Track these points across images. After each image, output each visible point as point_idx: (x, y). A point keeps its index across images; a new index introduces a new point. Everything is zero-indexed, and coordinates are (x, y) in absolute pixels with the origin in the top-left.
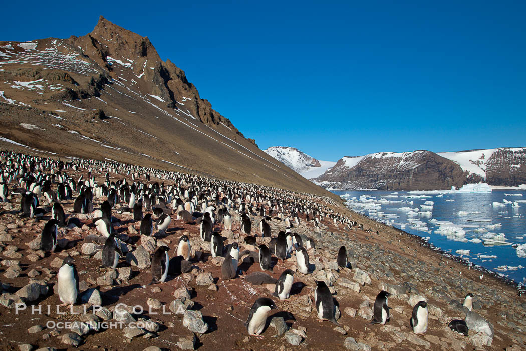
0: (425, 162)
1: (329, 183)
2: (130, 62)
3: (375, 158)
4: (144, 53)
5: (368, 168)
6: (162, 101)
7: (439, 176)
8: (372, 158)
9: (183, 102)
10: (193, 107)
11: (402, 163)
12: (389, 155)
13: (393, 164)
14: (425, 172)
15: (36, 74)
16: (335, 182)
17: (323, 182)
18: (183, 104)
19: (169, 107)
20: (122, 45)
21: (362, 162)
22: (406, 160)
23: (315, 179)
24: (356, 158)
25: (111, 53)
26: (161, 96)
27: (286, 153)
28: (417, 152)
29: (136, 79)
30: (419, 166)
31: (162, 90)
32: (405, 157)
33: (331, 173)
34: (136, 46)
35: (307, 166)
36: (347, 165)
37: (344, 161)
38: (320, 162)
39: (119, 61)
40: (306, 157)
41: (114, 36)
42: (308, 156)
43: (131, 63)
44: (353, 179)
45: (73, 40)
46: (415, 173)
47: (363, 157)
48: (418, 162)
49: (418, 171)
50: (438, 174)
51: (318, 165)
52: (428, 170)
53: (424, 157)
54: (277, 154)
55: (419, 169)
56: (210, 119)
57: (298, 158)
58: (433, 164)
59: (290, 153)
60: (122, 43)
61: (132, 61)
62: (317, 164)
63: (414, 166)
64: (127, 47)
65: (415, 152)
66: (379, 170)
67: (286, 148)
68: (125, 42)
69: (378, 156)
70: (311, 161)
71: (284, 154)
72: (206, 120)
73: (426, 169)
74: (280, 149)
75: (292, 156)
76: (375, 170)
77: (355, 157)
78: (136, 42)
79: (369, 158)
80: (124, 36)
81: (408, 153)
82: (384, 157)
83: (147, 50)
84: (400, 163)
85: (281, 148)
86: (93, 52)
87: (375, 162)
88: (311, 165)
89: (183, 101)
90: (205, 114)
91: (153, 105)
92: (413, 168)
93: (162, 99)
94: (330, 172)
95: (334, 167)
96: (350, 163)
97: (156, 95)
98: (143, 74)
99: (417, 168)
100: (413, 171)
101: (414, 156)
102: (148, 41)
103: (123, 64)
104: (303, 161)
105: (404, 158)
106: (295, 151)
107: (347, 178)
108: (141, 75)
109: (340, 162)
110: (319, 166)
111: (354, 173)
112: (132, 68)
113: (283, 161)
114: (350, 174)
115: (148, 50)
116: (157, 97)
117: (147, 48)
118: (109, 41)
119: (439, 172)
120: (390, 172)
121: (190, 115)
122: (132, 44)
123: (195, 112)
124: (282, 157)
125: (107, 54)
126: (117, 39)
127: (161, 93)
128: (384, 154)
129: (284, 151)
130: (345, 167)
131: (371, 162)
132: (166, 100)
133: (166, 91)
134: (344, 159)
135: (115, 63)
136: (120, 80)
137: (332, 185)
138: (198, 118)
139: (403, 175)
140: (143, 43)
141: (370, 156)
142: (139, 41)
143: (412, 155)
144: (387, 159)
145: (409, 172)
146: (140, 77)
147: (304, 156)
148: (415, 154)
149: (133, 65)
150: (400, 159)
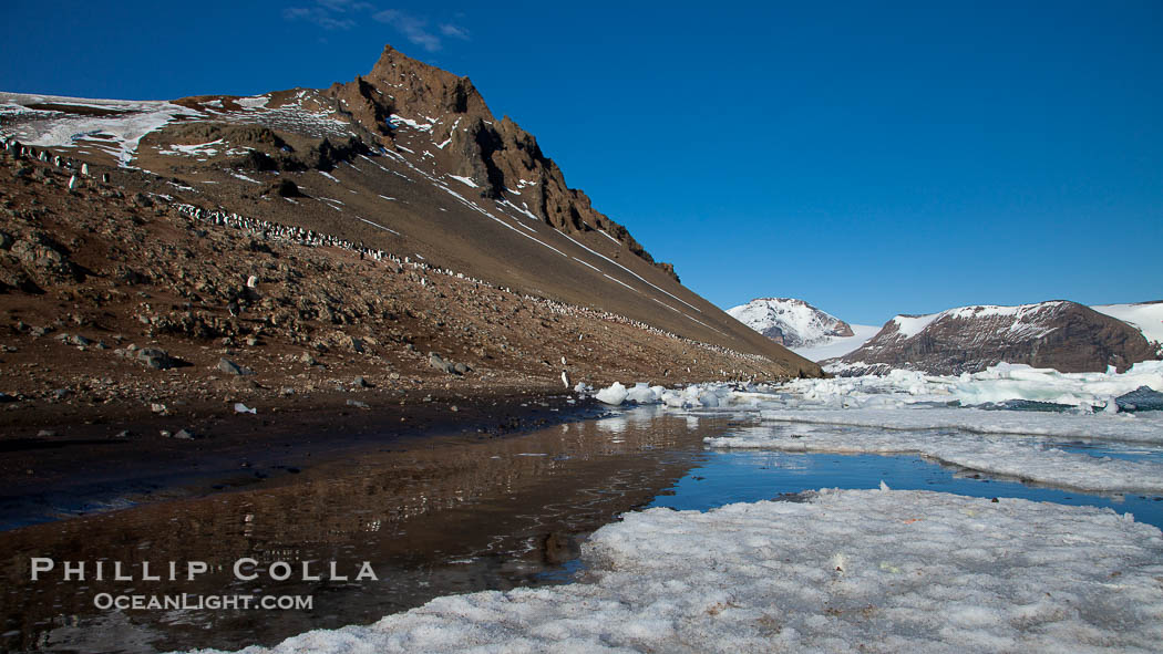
0: (1065, 324)
1: (866, 366)
2: (429, 122)
3: (959, 317)
4: (461, 106)
5: (946, 336)
6: (473, 185)
7: (1094, 353)
8: (954, 317)
9: (519, 189)
10: (536, 197)
11: (1015, 326)
12: (989, 311)
13: (997, 328)
14: (1065, 343)
15: (212, 131)
16: (879, 365)
17: (854, 365)
18: (517, 193)
19: (483, 196)
20: (419, 93)
21: (933, 324)
22: (1025, 320)
23: (840, 359)
24: (923, 318)
25: (398, 108)
26: (474, 177)
27: (786, 310)
28: (1047, 304)
29: (433, 150)
30: (1053, 332)
31: (475, 166)
32: (1023, 314)
33: (871, 348)
34: (445, 93)
35: (827, 334)
36: (902, 331)
37: (896, 323)
38: (853, 327)
39: (411, 122)
40: (826, 318)
41: (407, 80)
42: (829, 316)
43: (431, 123)
44: (916, 358)
45: (335, 90)
46: (1042, 346)
47: (936, 316)
48: (1050, 324)
49: (1049, 342)
50: (1091, 349)
51: (848, 333)
52: (1071, 340)
53: (1061, 313)
54: (768, 311)
55: (1051, 338)
56: (569, 219)
57: (809, 319)
58: (1082, 327)
59: (793, 309)
60: (421, 89)
61: (433, 121)
62: (846, 331)
63: (1040, 332)
64: (428, 96)
65: (1043, 303)
66: (968, 341)
67: (785, 301)
68: (425, 88)
69: (967, 313)
70: (834, 325)
71: (781, 312)
72: (559, 221)
73: (1067, 338)
74: (774, 303)
75: (796, 316)
76: (960, 341)
77: (919, 316)
78: (445, 87)
79: (948, 316)
80: (425, 78)
81: (1029, 306)
82: (978, 315)
83: (466, 101)
84: (1013, 327)
85: (776, 302)
86: (360, 106)
87: (960, 324)
88: (834, 334)
89: (520, 186)
90: (559, 210)
91: (450, 192)
92: (1039, 336)
93: (474, 182)
94: (868, 345)
95: (878, 336)
96: (910, 327)
97: (464, 175)
98: (449, 140)
99: (1047, 335)
100: (1039, 342)
101: (1040, 312)
102: (469, 84)
103: (417, 127)
104: (818, 325)
105: (1019, 317)
106: (803, 306)
107: (904, 357)
108: (445, 143)
109: (890, 326)
110: (852, 334)
111: (918, 347)
112: (431, 132)
113: (779, 326)
114: (909, 348)
115: (469, 102)
116: (467, 181)
117: (466, 96)
118: (395, 87)
119: (1095, 343)
120: (991, 343)
121: (527, 212)
122: (438, 89)
123: (537, 207)
124: (779, 317)
125: (391, 110)
126: (412, 84)
127: (473, 171)
128: (979, 309)
129: (782, 306)
130: (899, 335)
131: (951, 325)
132: (481, 185)
133: (482, 166)
134: (898, 320)
135: (403, 125)
136: (399, 151)
137: (872, 369)
138: (541, 217)
139: (1017, 350)
140: (459, 89)
141: (950, 313)
142: (451, 86)
143: (1036, 310)
144: (985, 318)
145: (1029, 343)
146: (441, 147)
147: (822, 316)
148: (1044, 309)
149: (435, 127)
150: (1012, 318)
